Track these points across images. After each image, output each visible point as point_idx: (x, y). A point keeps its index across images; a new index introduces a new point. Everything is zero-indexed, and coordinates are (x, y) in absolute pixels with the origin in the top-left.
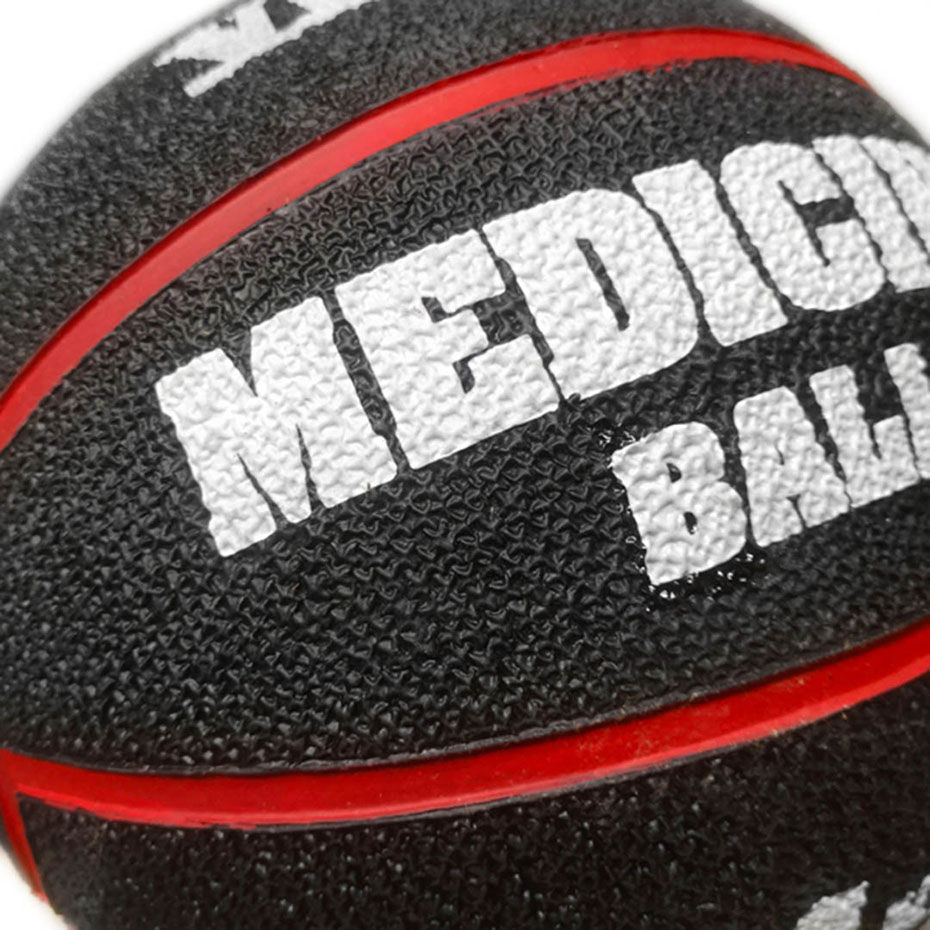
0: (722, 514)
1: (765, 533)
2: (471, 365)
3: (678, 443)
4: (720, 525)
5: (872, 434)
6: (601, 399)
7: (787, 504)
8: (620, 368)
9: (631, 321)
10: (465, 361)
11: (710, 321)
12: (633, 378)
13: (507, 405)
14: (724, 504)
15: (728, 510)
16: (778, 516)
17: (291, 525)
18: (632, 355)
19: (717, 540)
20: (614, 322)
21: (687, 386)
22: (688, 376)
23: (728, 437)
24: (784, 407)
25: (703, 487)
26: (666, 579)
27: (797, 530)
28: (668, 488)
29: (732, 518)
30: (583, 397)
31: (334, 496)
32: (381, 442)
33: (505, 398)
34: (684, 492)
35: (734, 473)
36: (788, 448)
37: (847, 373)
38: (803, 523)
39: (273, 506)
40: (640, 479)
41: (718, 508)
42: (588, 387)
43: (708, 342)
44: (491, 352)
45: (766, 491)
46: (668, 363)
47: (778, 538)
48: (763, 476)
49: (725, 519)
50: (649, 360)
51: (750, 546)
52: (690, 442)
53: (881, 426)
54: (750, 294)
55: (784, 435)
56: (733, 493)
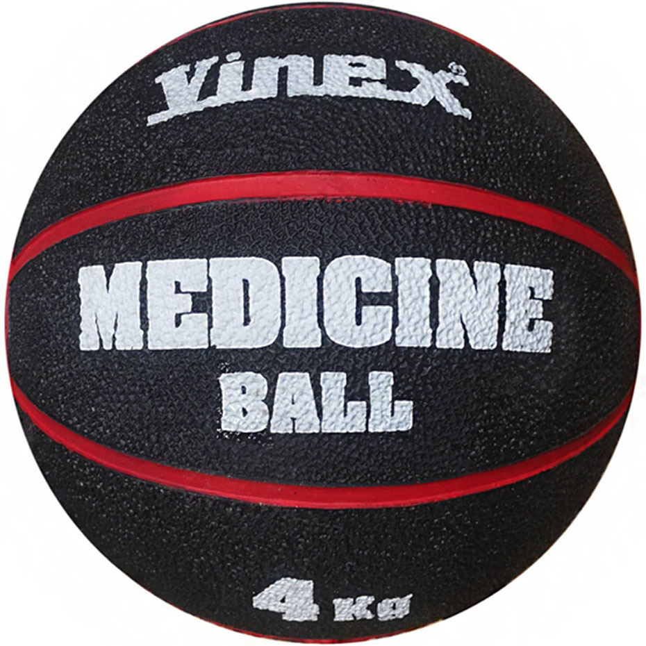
0: (258, 414)
1: (274, 428)
2: (183, 317)
3: (249, 380)
4: (256, 418)
5: (345, 406)
6: (224, 351)
7: (290, 420)
8: (237, 341)
9: (251, 323)
10: (181, 314)
11: (284, 335)
12: (242, 347)
13: (189, 338)
14: (260, 410)
15: (261, 414)
16: (284, 423)
17: (104, 350)
18: (244, 338)
19: (253, 423)
20: (243, 321)
21: (261, 359)
22: (264, 355)
23: (272, 385)
24: (303, 381)
25: (253, 401)
26: (228, 429)
27: (291, 432)
28: (239, 396)
29: (262, 417)
30: (218, 347)
31: (120, 346)
32: (142, 332)
33: (189, 336)
34: (244, 400)
35: (269, 400)
36: (298, 399)
37: (343, 375)
38: (294, 430)
39: (101, 340)
40: (228, 388)
41: (257, 411)
42: (220, 345)
43: (278, 344)
44: (191, 315)
45: (281, 412)
46: (257, 347)
47: (280, 432)
48: (282, 406)
49: (259, 416)
50: (250, 342)
51: (267, 430)
52: (254, 381)
53: (351, 404)
54: (309, 328)
55: (298, 393)
56: (266, 407)
